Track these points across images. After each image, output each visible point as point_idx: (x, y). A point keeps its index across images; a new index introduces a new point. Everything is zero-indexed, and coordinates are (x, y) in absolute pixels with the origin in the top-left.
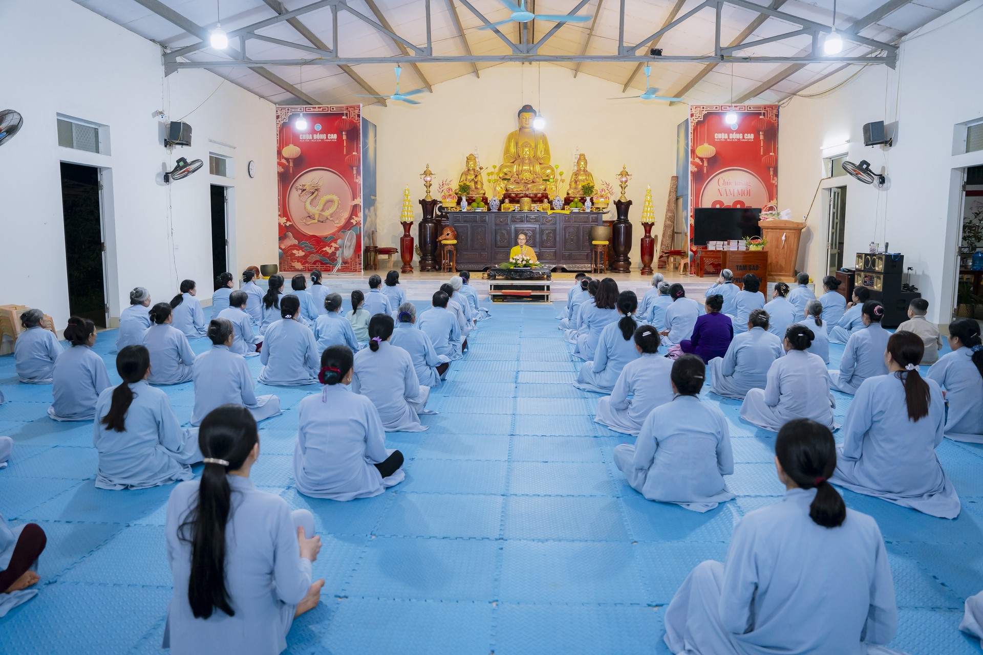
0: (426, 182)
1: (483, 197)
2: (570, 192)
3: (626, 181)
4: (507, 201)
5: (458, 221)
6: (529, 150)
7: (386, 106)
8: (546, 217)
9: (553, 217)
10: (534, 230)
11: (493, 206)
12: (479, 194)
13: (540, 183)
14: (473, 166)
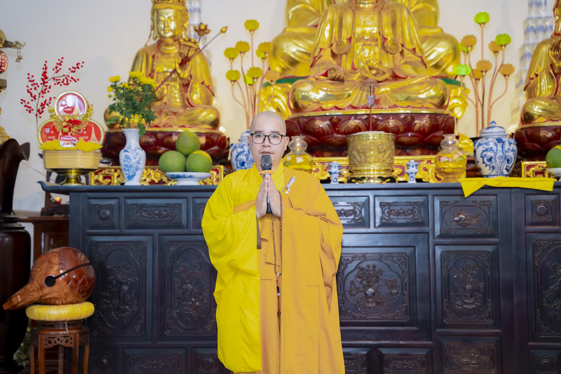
1: (208, 136)
2: (536, 110)
4: (299, 142)
5: (106, 222)
8: (456, 204)
9: (483, 203)
10: (407, 257)
11: (246, 164)
12: (195, 125)
13: (420, 80)
14: (173, 25)
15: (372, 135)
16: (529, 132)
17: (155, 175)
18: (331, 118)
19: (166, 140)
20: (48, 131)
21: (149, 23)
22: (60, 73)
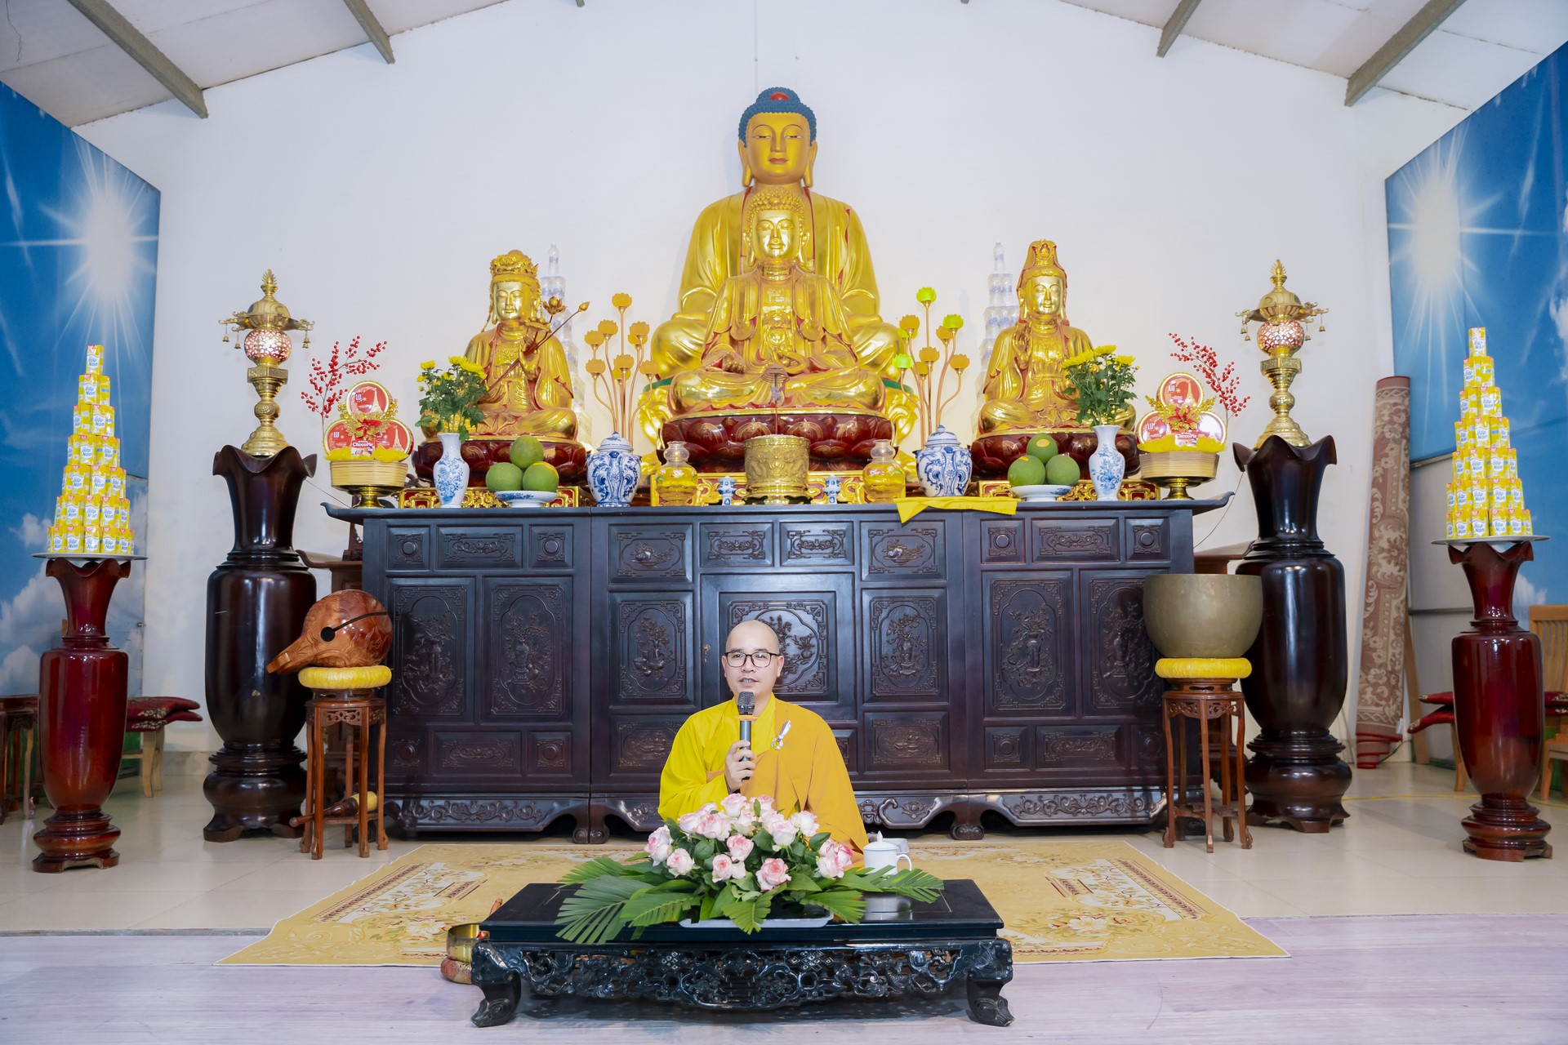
0: (256, 359)
1: (559, 448)
2: (998, 414)
3: (1295, 346)
4: (677, 449)
5: (412, 560)
6: (791, 221)
7: (202, 112)
8: (891, 533)
9: (926, 532)
10: (824, 606)
11: (606, 482)
12: (544, 433)
13: (847, 372)
14: (518, 303)
15: (778, 439)
16: (989, 443)
17: (484, 501)
18: (724, 420)
19: (501, 452)
20: (336, 435)
21: (488, 302)
22: (354, 359)
